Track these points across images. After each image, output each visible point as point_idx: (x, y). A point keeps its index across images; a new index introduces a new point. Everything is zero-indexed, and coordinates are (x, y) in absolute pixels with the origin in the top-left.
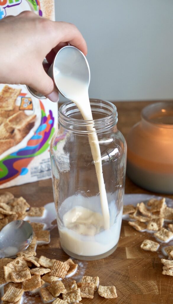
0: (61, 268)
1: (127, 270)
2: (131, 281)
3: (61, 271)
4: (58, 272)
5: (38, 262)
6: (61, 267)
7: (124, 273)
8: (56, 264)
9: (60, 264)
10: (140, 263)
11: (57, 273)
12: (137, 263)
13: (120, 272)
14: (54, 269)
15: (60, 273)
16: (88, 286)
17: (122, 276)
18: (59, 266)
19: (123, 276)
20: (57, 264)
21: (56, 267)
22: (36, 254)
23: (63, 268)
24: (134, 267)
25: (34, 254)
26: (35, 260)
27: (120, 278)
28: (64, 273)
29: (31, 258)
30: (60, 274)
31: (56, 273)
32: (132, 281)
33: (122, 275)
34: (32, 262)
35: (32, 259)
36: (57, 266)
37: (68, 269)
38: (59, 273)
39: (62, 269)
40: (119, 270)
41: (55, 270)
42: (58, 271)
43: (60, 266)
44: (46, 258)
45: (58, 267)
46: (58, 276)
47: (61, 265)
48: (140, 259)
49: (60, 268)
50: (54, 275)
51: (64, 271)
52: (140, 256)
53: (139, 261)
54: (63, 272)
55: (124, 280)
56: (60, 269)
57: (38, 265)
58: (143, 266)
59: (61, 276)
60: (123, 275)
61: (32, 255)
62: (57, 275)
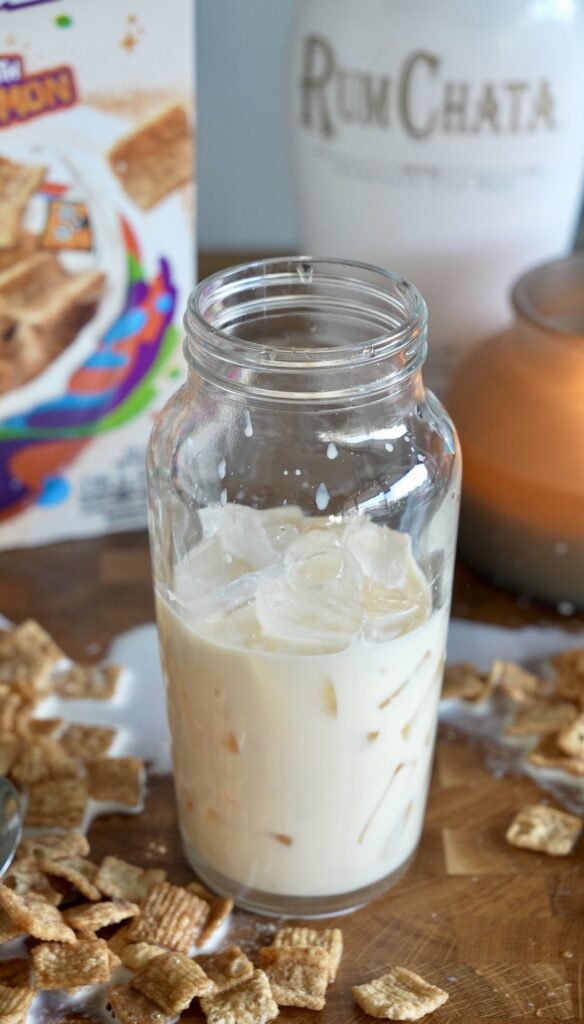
0: (178, 914)
1: (450, 919)
2: (464, 963)
3: (177, 926)
4: (166, 929)
5: (92, 882)
6: (177, 909)
7: (434, 930)
8: (159, 893)
9: (173, 898)
10: (500, 892)
11: (161, 932)
12: (490, 894)
13: (420, 925)
14: (148, 914)
15: (175, 931)
16: (303, 963)
17: (426, 943)
18: (167, 903)
19: (433, 942)
20: (162, 896)
21: (159, 909)
22: (86, 849)
23: (184, 913)
24: (476, 910)
25: (81, 849)
26: (85, 872)
27: (418, 949)
28: (189, 932)
29: (66, 863)
30: (173, 937)
31: (155, 934)
32: (469, 964)
33: (426, 937)
34: (70, 879)
35: (72, 866)
36: (162, 903)
37: (203, 920)
38: (171, 933)
39: (180, 919)
40: (418, 917)
41: (151, 920)
42: (165, 923)
43: (171, 904)
44: (124, 866)
45: (163, 909)
46: (165, 942)
47: (177, 900)
48: (499, 876)
49: (173, 914)
50: (150, 938)
51: (188, 927)
52: (501, 865)
53: (496, 883)
54: (185, 931)
55: (435, 957)
56: (172, 919)
57: (94, 894)
58: (511, 906)
59: (178, 943)
60: (431, 937)
61: (72, 852)
62: (162, 940)
